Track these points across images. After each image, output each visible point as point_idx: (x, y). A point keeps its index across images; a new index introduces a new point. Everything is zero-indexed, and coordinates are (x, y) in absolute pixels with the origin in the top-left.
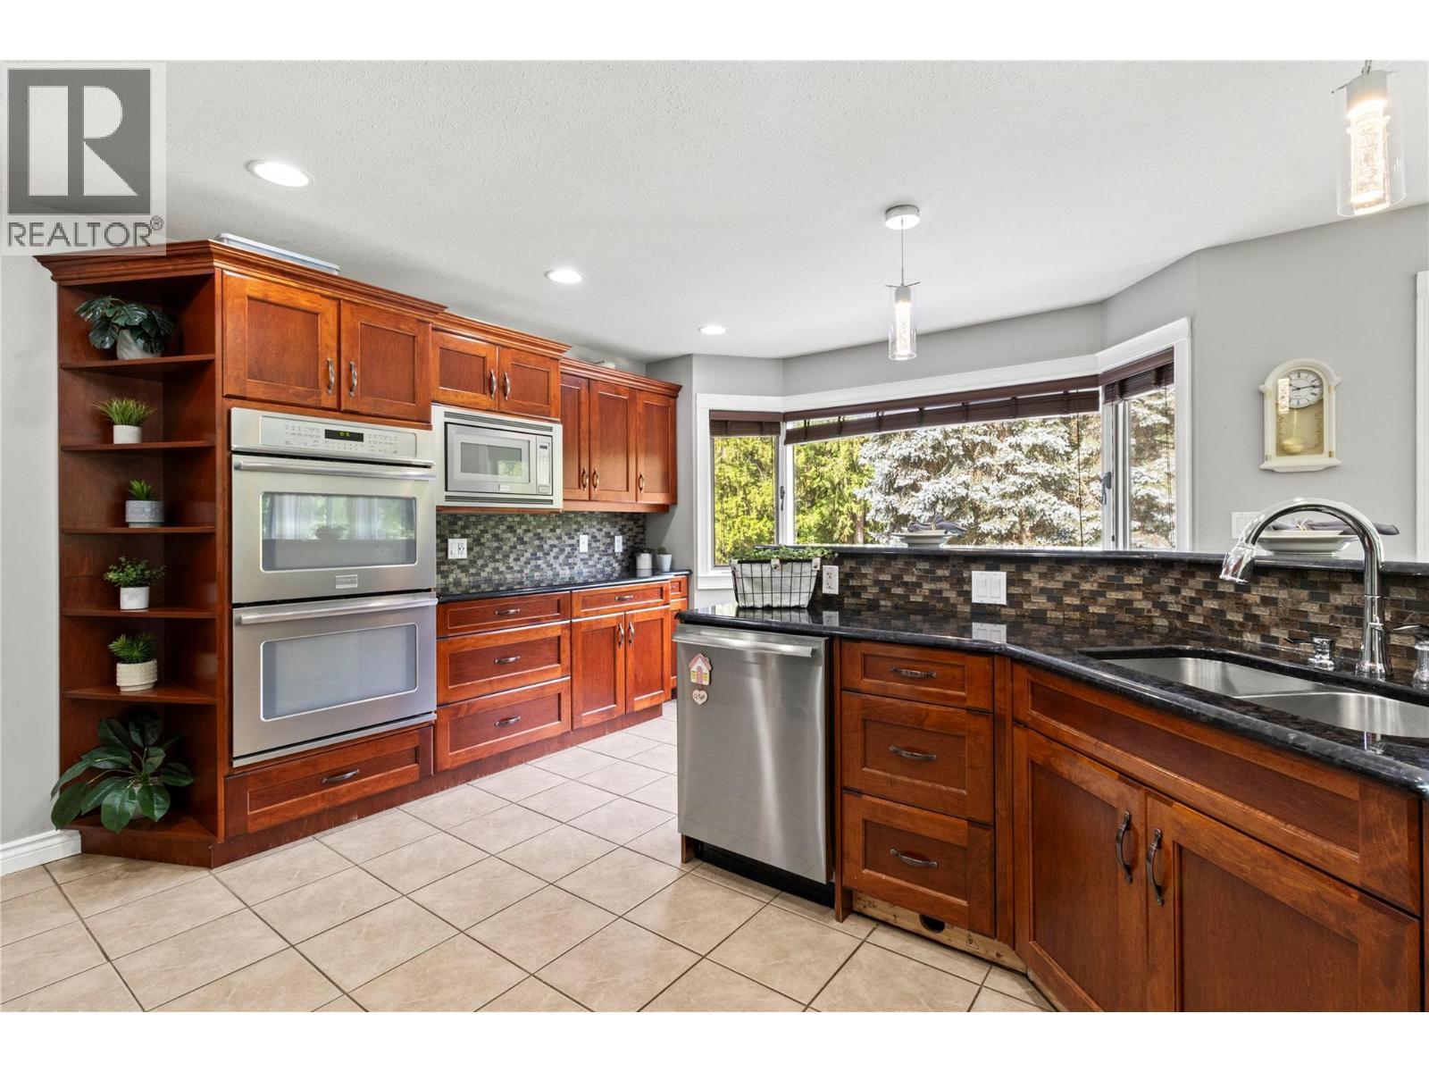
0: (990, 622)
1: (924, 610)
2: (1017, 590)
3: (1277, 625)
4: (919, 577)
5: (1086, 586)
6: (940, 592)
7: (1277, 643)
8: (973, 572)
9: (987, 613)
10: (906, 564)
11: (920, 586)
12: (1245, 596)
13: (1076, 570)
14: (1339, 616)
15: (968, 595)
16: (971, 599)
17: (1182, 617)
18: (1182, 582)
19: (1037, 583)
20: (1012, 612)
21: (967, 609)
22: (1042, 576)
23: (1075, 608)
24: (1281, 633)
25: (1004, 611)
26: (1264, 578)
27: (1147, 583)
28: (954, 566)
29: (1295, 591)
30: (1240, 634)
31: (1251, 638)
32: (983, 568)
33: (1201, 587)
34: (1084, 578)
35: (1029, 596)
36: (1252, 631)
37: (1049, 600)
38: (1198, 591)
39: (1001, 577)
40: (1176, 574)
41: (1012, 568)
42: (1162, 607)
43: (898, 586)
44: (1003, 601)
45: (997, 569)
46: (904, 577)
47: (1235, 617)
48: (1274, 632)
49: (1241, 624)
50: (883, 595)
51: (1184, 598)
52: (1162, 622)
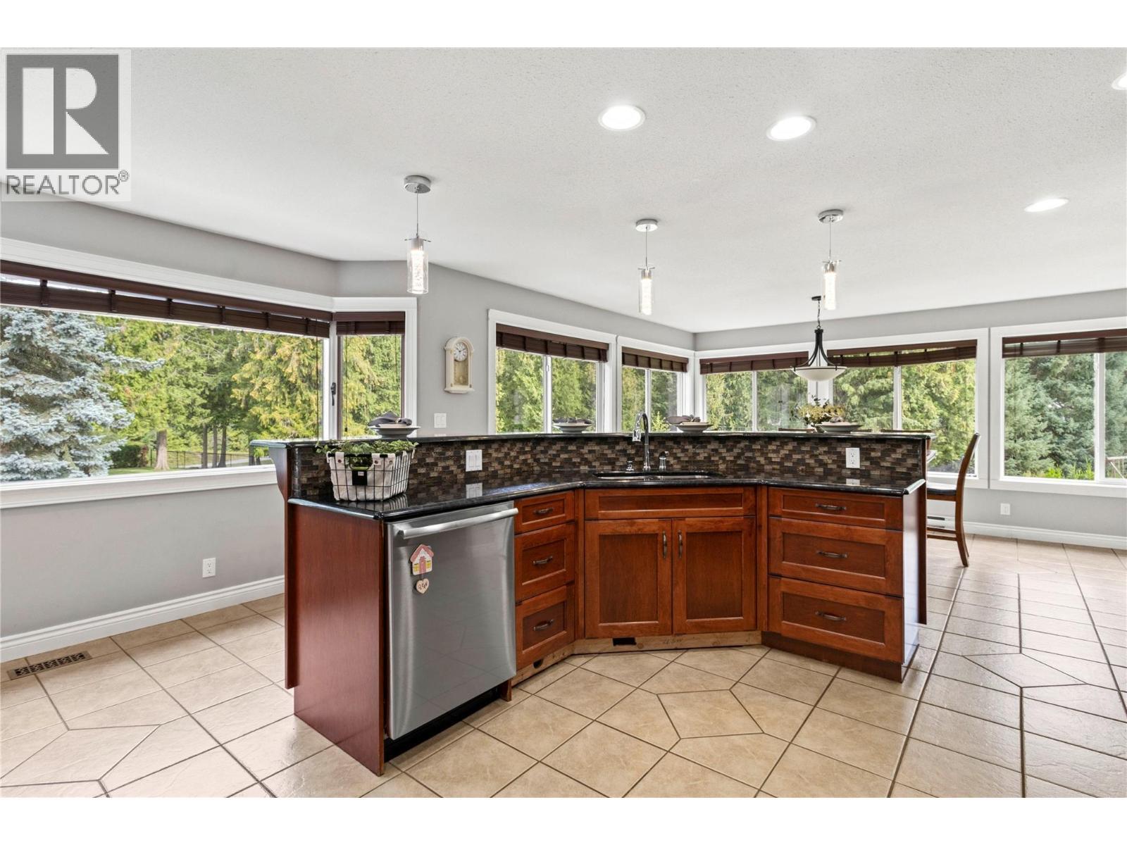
0: (474, 483)
1: (438, 481)
2: (487, 460)
3: (595, 461)
4: (436, 459)
5: (513, 454)
6: (448, 467)
8: (467, 451)
9: (472, 477)
10: (427, 450)
11: (436, 465)
12: (582, 450)
13: (509, 445)
14: (618, 454)
15: (463, 467)
16: (465, 469)
17: (549, 464)
18: (549, 448)
19: (495, 455)
20: (483, 474)
21: (461, 476)
22: (496, 450)
23: (508, 467)
24: (596, 464)
25: (480, 474)
26: (589, 442)
27: (533, 448)
28: (456, 448)
29: (603, 446)
30: (579, 467)
31: (584, 468)
32: (470, 447)
33: (559, 449)
34: (512, 450)
35: (491, 463)
36: (585, 465)
37: (499, 464)
38: (558, 451)
39: (479, 453)
40: (546, 444)
41: (484, 447)
42: (537, 460)
43: (422, 467)
44: (481, 468)
45: (477, 448)
47: (576, 460)
48: (594, 464)
49: (579, 463)
51: (550, 455)
52: (537, 468)
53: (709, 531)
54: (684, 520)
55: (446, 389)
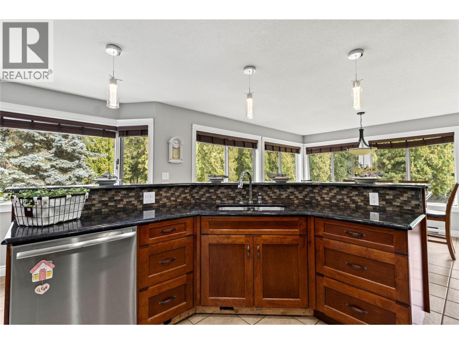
0: (150, 210)
1: (124, 210)
2: (158, 198)
3: (224, 198)
4: (122, 197)
5: (177, 194)
6: (131, 202)
7: (224, 201)
8: (144, 193)
9: (148, 207)
10: (116, 192)
11: (122, 200)
12: (217, 192)
13: (174, 189)
14: (237, 194)
15: (142, 201)
16: (143, 203)
17: (199, 199)
18: (199, 190)
19: (164, 194)
20: (156, 205)
21: (141, 207)
22: (165, 192)
23: (174, 201)
24: (225, 199)
25: (154, 205)
26: (221, 188)
27: (190, 191)
28: (136, 191)
29: (228, 190)
30: (215, 201)
31: (218, 202)
32: (147, 191)
33: (205, 191)
34: (176, 192)
35: (161, 199)
36: (218, 200)
37: (167, 199)
38: (204, 192)
39: (153, 193)
40: (198, 188)
41: (157, 190)
42: (193, 197)
43: (112, 202)
44: (154, 202)
45: (152, 191)
46: (115, 197)
47: (214, 197)
48: (223, 199)
49: (215, 199)
50: (104, 207)
51: (200, 194)
52: (193, 201)
53: (277, 244)
54: (261, 236)
55: (169, 161)
